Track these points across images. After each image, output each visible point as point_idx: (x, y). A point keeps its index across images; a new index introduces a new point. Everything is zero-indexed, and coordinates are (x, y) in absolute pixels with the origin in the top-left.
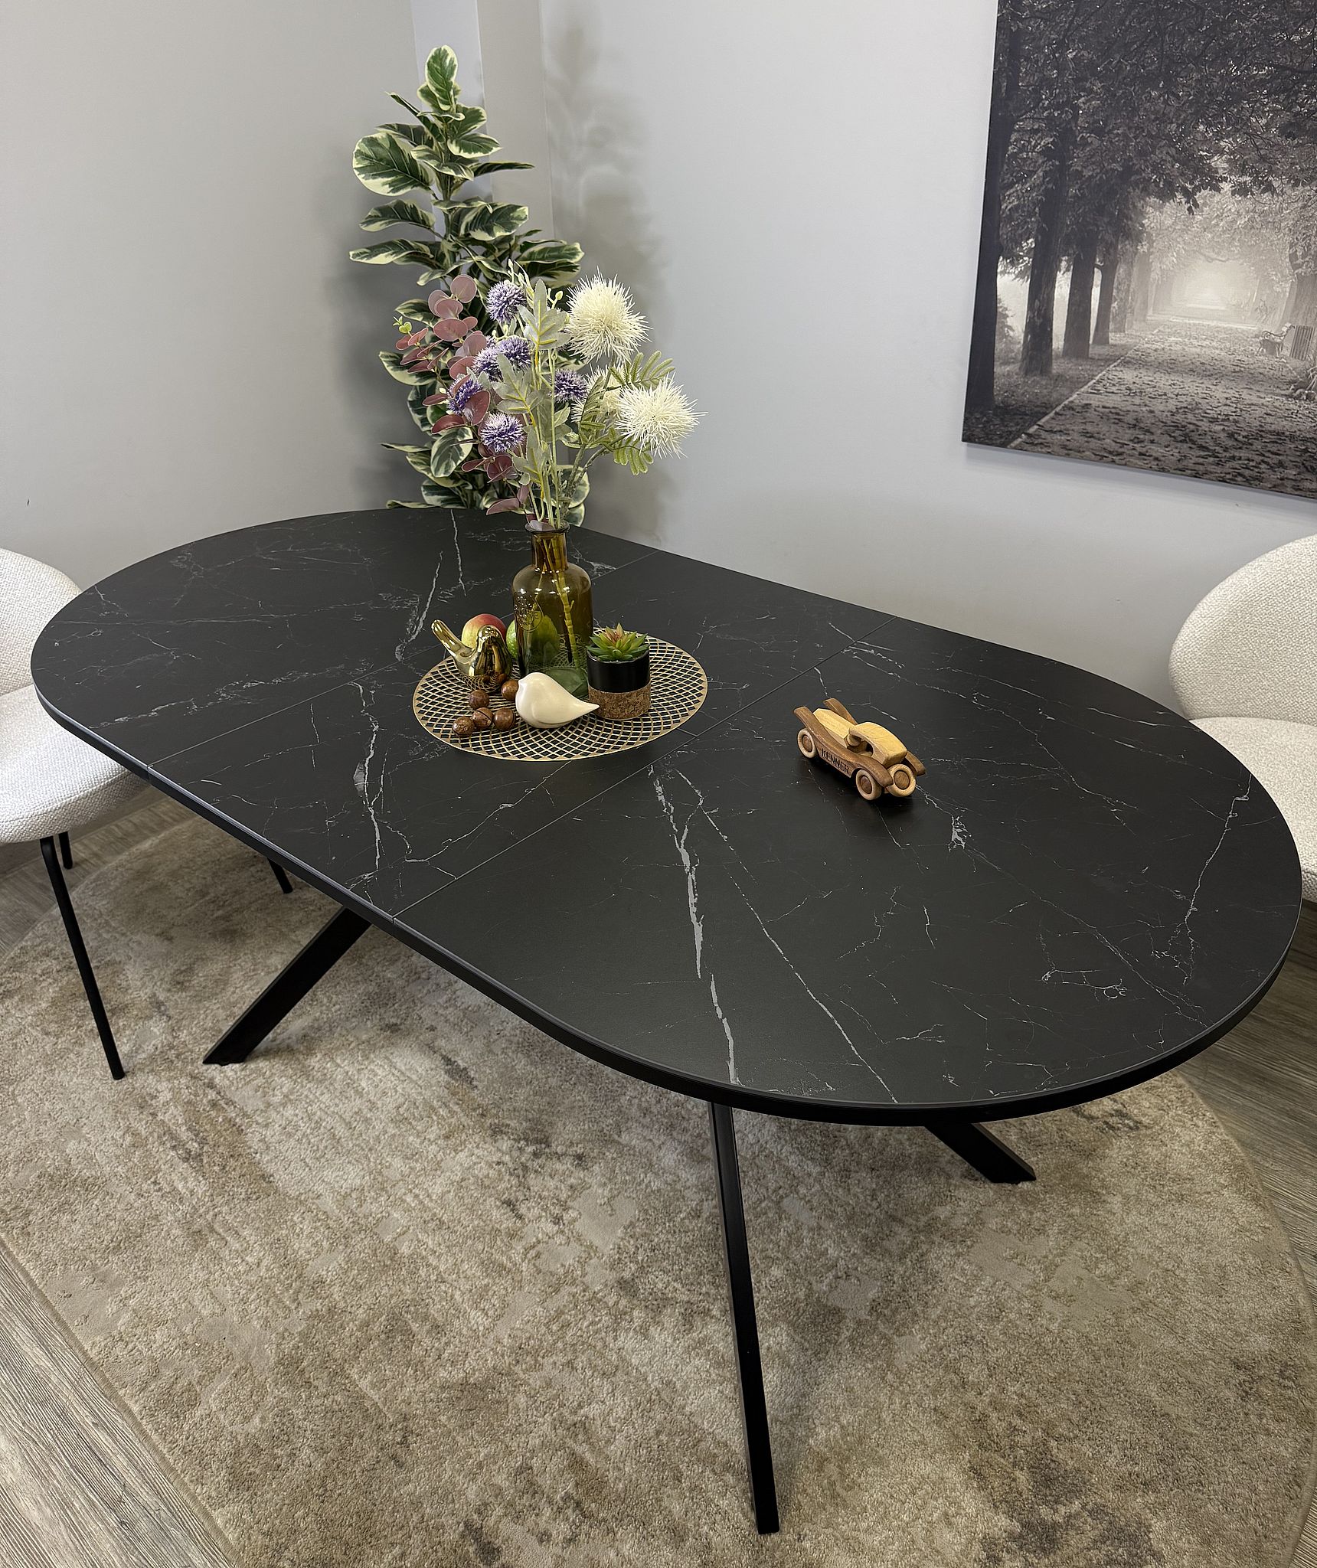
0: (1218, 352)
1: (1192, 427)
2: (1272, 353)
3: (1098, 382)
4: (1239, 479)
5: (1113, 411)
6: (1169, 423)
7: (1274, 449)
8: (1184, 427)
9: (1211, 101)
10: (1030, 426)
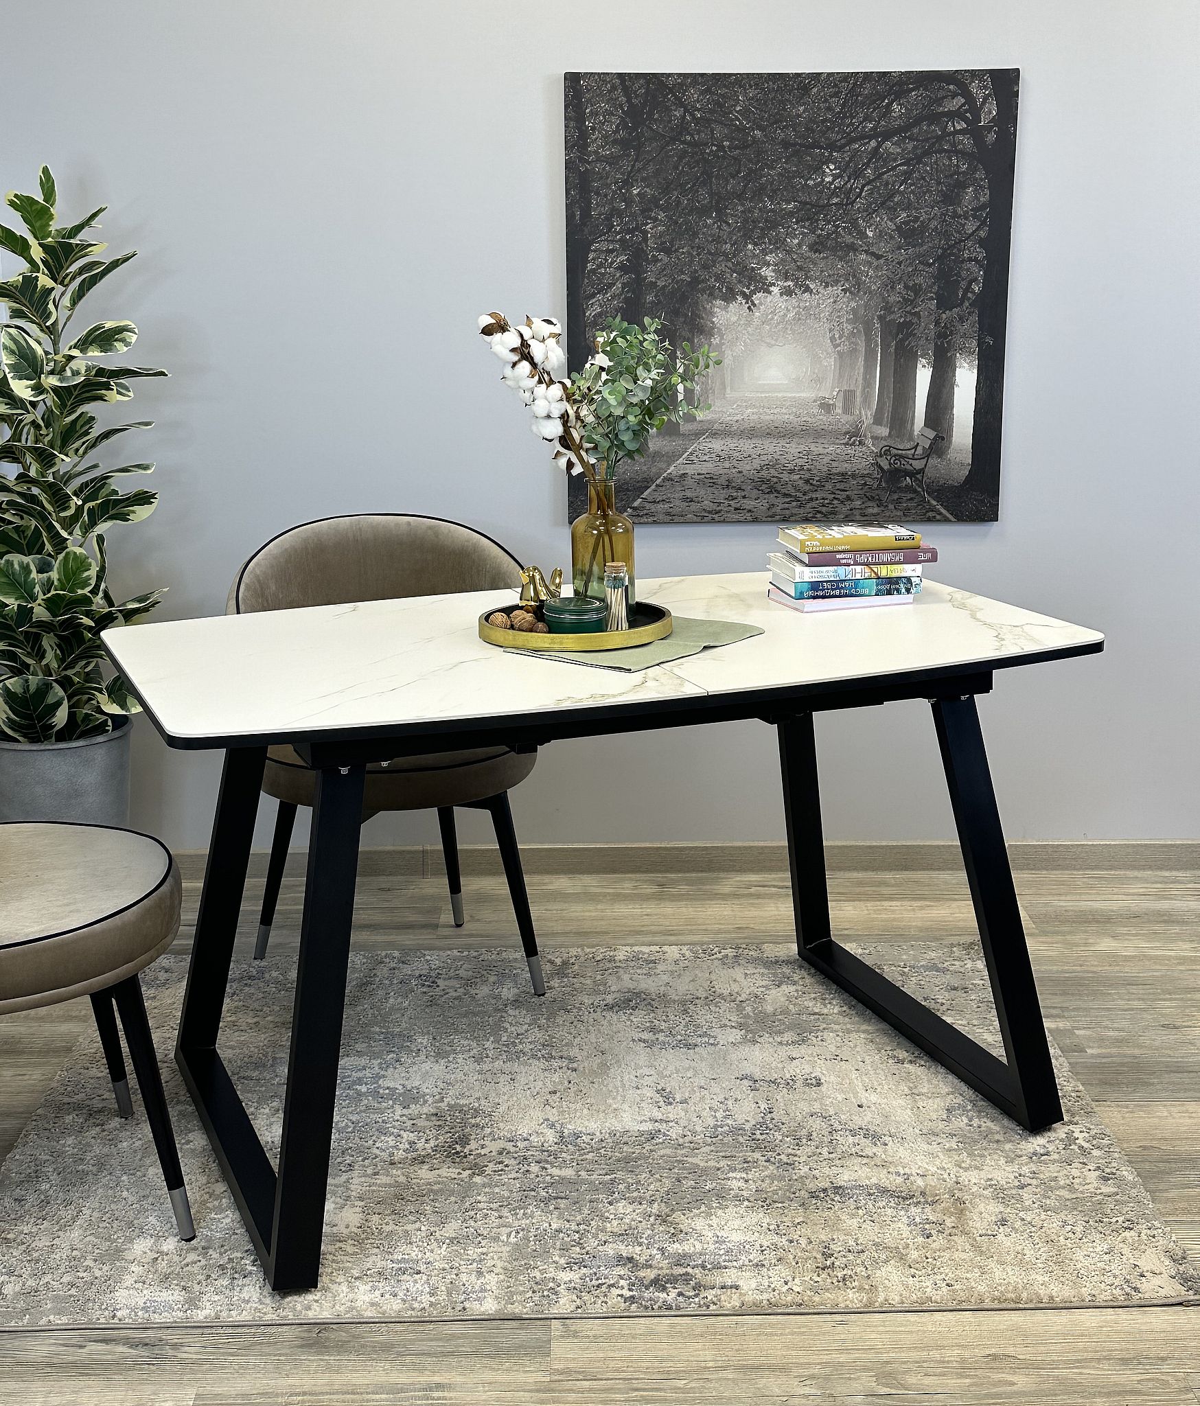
0: (787, 417)
1: (775, 480)
2: (829, 412)
3: (691, 454)
4: (819, 515)
5: (708, 476)
6: (757, 480)
7: (843, 488)
8: (768, 480)
9: (755, 227)
10: (634, 500)
